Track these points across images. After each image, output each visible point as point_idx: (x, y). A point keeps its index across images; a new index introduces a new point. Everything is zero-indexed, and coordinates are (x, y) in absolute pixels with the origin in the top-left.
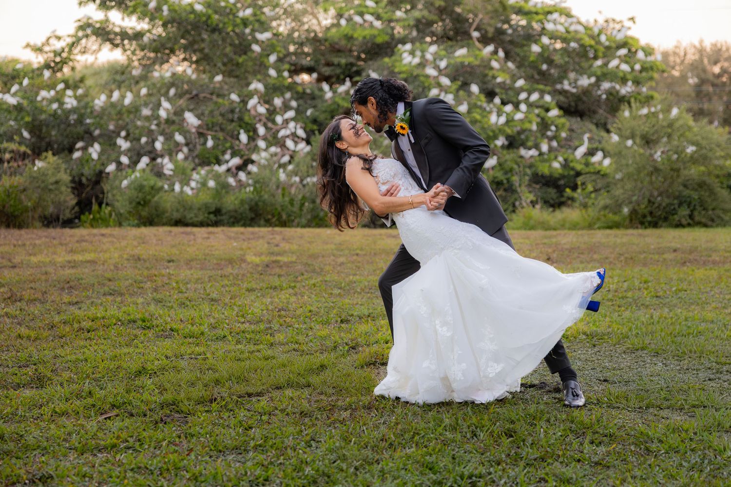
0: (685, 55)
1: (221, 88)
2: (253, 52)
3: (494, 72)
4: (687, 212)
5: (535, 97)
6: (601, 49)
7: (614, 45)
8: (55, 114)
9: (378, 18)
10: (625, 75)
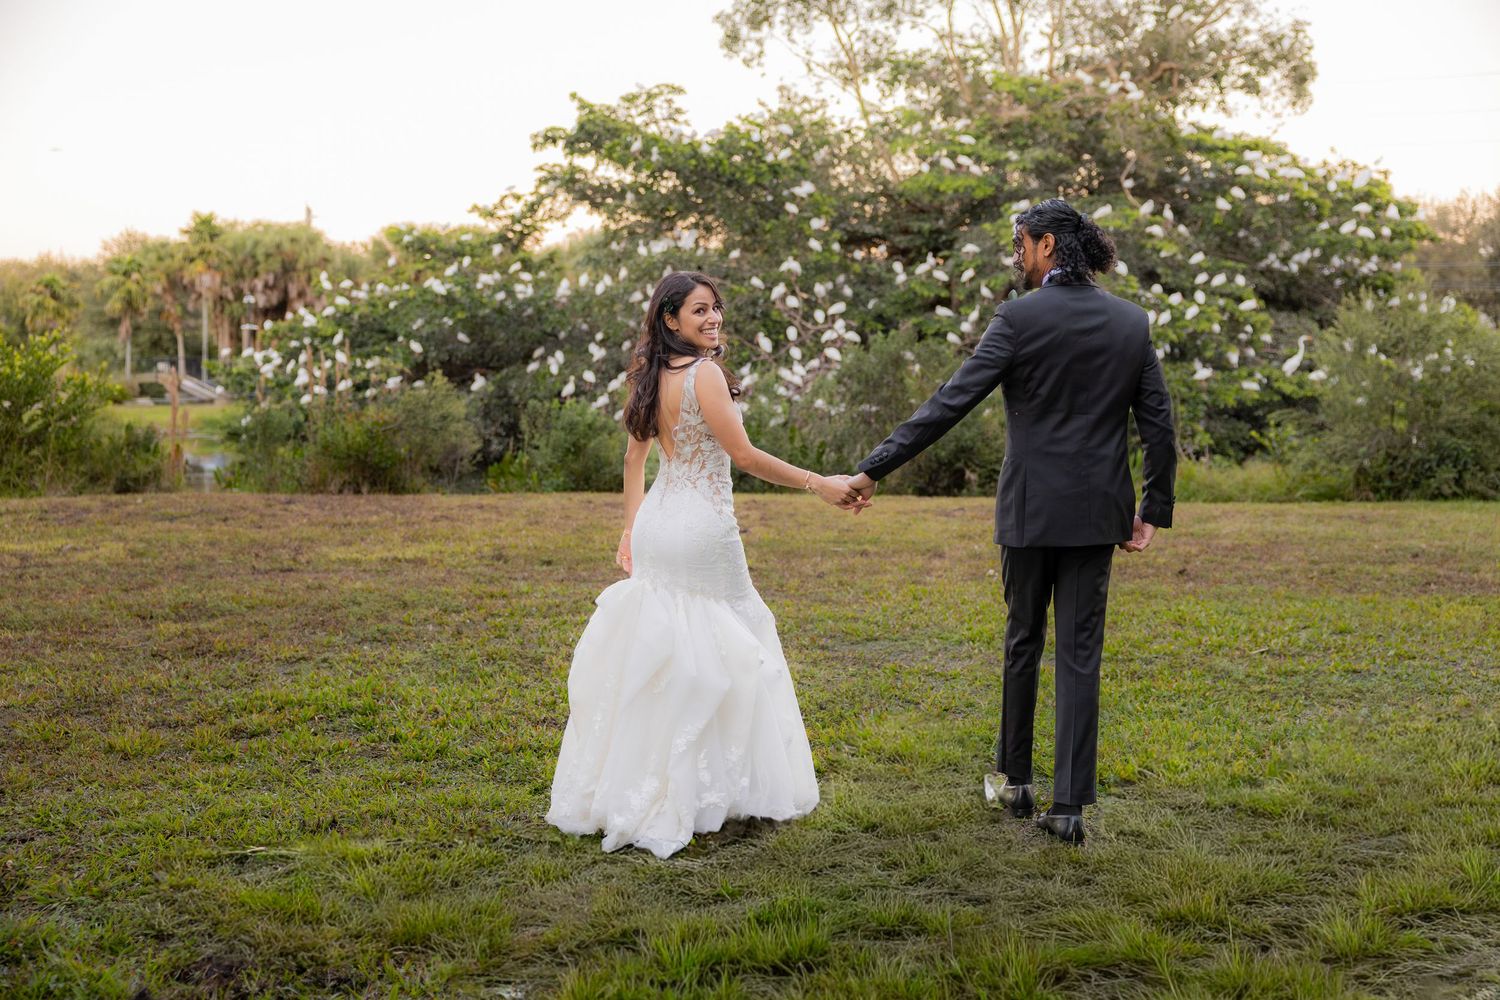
0: (1474, 212)
1: (739, 268)
2: (788, 213)
3: (1156, 242)
4: (1453, 474)
5: (1219, 280)
6: (1328, 203)
7: (1348, 197)
8: (500, 310)
9: (978, 160)
10: (1365, 244)
